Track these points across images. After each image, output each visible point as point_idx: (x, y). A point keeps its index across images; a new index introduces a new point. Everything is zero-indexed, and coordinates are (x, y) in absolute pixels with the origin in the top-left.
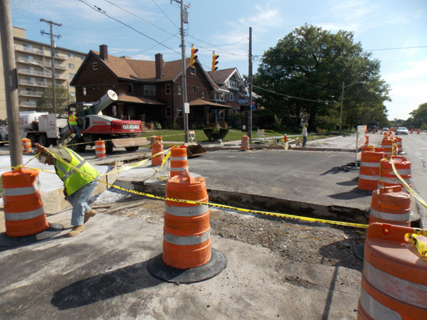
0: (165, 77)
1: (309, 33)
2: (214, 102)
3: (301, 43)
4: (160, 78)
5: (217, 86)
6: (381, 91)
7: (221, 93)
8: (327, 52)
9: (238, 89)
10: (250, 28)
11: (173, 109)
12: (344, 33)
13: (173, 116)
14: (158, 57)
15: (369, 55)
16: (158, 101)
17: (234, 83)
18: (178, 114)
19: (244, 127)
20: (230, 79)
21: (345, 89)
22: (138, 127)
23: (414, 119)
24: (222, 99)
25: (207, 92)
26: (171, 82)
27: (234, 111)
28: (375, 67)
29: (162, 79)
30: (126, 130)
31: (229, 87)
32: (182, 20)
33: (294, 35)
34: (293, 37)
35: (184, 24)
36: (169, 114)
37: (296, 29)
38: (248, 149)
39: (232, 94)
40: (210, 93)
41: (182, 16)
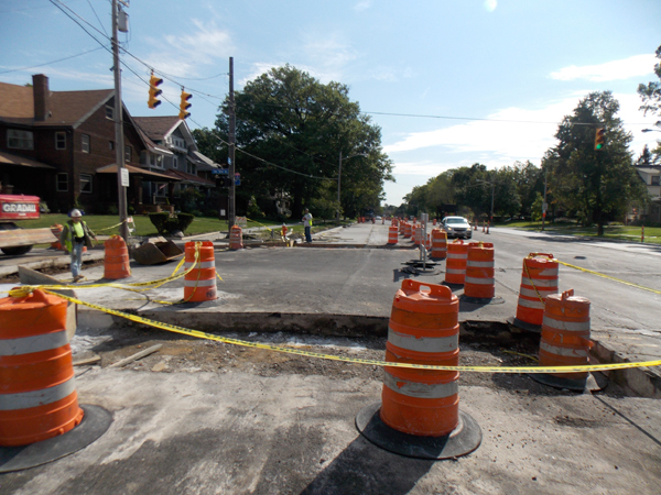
0: (53, 118)
1: (291, 77)
2: (147, 169)
3: (281, 92)
4: (42, 118)
5: (152, 143)
6: (383, 168)
7: (158, 155)
8: (315, 109)
9: (186, 151)
10: (231, 59)
11: (72, 179)
12: (337, 85)
13: (72, 190)
14: (39, 81)
15: (367, 120)
16: (39, 160)
17: (180, 140)
18: (81, 187)
19: (223, 212)
20: (174, 133)
21: (343, 162)
22: (32, 209)
23: (409, 206)
24: (159, 165)
25: (134, 152)
26: (68, 129)
27: (183, 185)
28: (374, 135)
29: (48, 121)
30: (10, 214)
31: (172, 146)
32: (115, 24)
33: (270, 77)
34: (269, 81)
35: (118, 32)
36: (63, 186)
37: (273, 69)
38: (241, 247)
39: (176, 157)
40: (139, 154)
41: (114, 17)
